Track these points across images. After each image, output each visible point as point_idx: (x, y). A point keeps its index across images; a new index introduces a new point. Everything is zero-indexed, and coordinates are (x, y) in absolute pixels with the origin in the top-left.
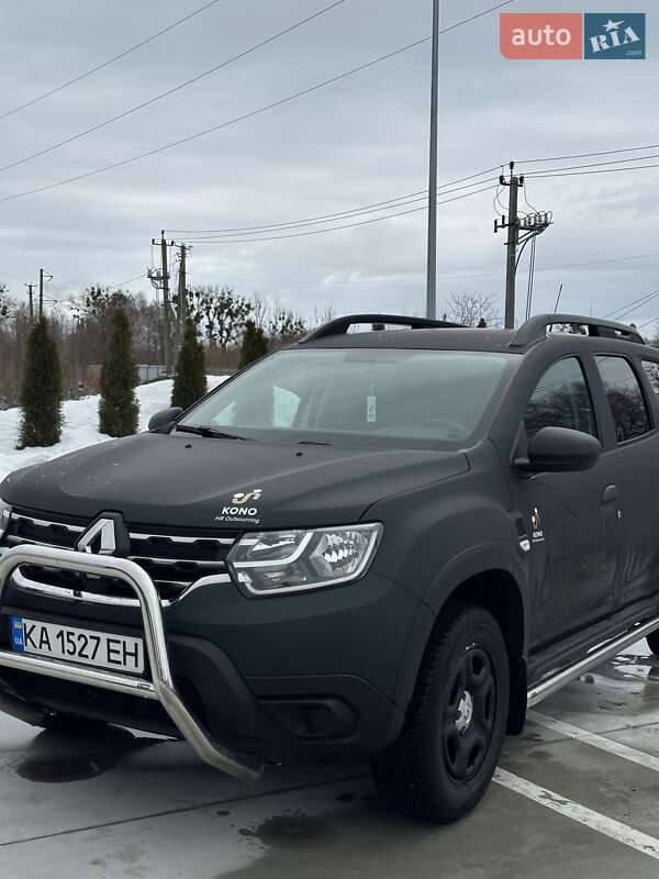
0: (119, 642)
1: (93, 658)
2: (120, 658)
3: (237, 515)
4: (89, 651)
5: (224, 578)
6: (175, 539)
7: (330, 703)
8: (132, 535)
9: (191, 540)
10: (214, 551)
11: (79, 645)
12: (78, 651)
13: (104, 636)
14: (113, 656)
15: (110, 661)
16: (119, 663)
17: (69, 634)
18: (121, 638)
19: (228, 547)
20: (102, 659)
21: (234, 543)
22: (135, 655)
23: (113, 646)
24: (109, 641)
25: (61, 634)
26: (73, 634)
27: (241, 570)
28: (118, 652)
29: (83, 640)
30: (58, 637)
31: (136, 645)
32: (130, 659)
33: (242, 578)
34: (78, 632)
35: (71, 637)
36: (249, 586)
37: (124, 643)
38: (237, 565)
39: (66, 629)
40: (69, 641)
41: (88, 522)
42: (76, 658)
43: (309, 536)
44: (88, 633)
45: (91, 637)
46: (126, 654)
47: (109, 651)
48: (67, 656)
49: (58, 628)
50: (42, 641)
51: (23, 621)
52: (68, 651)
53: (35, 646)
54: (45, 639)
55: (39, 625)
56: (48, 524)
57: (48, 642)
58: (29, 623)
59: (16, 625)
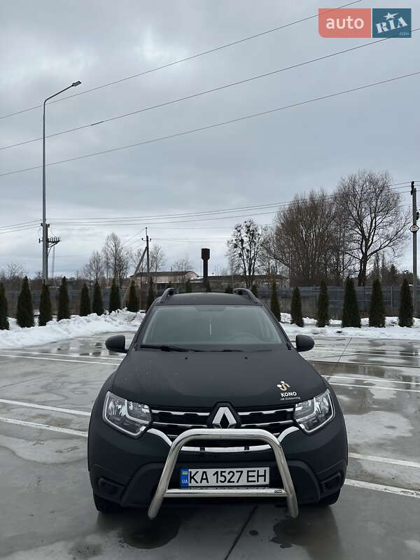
0: (254, 471)
1: (238, 482)
2: (255, 479)
4: (235, 479)
6: (265, 412)
8: (240, 414)
9: (273, 412)
10: (284, 416)
11: (228, 477)
12: (227, 480)
13: (245, 470)
14: (250, 479)
15: (248, 481)
16: (255, 481)
17: (222, 472)
18: (256, 469)
19: (291, 413)
20: (243, 481)
21: (293, 410)
22: (265, 476)
23: (250, 474)
24: (248, 471)
25: (217, 473)
26: (225, 472)
27: (301, 422)
28: (254, 476)
29: (231, 474)
30: (214, 475)
31: (265, 471)
32: (261, 479)
33: (302, 426)
34: (228, 470)
35: (223, 474)
36: (306, 430)
37: (258, 471)
38: (298, 420)
39: (219, 470)
40: (222, 476)
42: (226, 484)
44: (234, 470)
45: (237, 472)
46: (258, 476)
47: (248, 476)
48: (220, 484)
49: (214, 470)
50: (202, 479)
51: (190, 470)
52: (221, 481)
53: (197, 482)
54: (204, 477)
55: (201, 471)
56: (183, 413)
57: (207, 479)
58: (194, 471)
59: (184, 473)
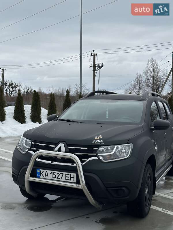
0: (69, 175)
1: (61, 179)
2: (69, 179)
3: (98, 142)
4: (60, 177)
5: (96, 158)
6: (81, 148)
7: (124, 188)
8: (69, 147)
9: (86, 148)
10: (92, 151)
11: (57, 176)
12: (56, 177)
13: (64, 173)
14: (67, 178)
15: (66, 179)
16: (69, 180)
17: (54, 173)
18: (70, 174)
19: (96, 150)
21: (98, 149)
22: (74, 178)
24: (66, 174)
25: (52, 173)
26: (55, 173)
27: (100, 156)
28: (69, 177)
29: (58, 174)
30: (51, 174)
31: (74, 175)
32: (72, 179)
33: (101, 158)
34: (57, 172)
35: (55, 174)
36: (103, 160)
37: (70, 175)
38: (99, 154)
39: (53, 172)
40: (54, 175)
41: (56, 144)
42: (56, 179)
43: (116, 147)
44: (60, 173)
45: (61, 174)
46: (71, 177)
47: (66, 177)
48: (53, 179)
49: (51, 171)
50: (46, 175)
51: (40, 170)
52: (54, 177)
53: (43, 176)
54: (47, 174)
55: (45, 171)
56: (44, 145)
57: (47, 175)
58: (42, 170)
59: (38, 171)
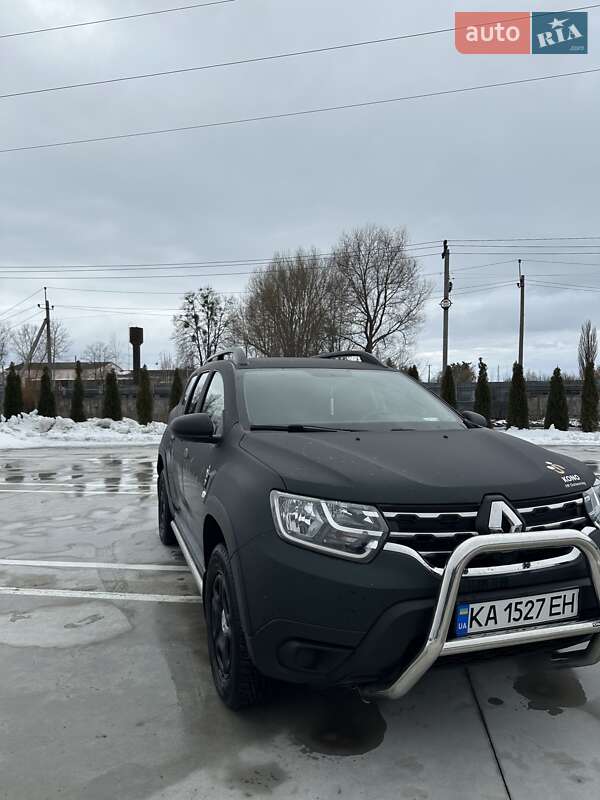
0: (560, 597)
1: (536, 617)
2: (559, 610)
4: (533, 614)
5: (590, 529)
6: (550, 507)
8: (520, 511)
9: (561, 505)
11: (525, 611)
12: (523, 616)
13: (548, 597)
14: (554, 610)
15: (551, 614)
16: (559, 613)
17: (517, 604)
18: (563, 593)
19: (582, 505)
20: (545, 617)
21: (583, 501)
22: (572, 603)
23: (555, 602)
24: (551, 599)
25: (510, 606)
26: (521, 603)
28: (558, 606)
29: (530, 605)
30: (505, 610)
31: (573, 595)
32: (568, 608)
34: (525, 600)
35: (518, 606)
37: (565, 596)
39: (514, 601)
40: (516, 610)
41: (480, 507)
42: (522, 622)
44: (534, 598)
45: (538, 601)
46: (565, 605)
47: (552, 606)
48: (513, 624)
49: (506, 603)
50: (489, 618)
51: (471, 606)
52: (514, 619)
53: (480, 625)
54: (491, 615)
55: (487, 605)
56: (436, 515)
57: (495, 618)
58: (476, 607)
59: (462, 612)
